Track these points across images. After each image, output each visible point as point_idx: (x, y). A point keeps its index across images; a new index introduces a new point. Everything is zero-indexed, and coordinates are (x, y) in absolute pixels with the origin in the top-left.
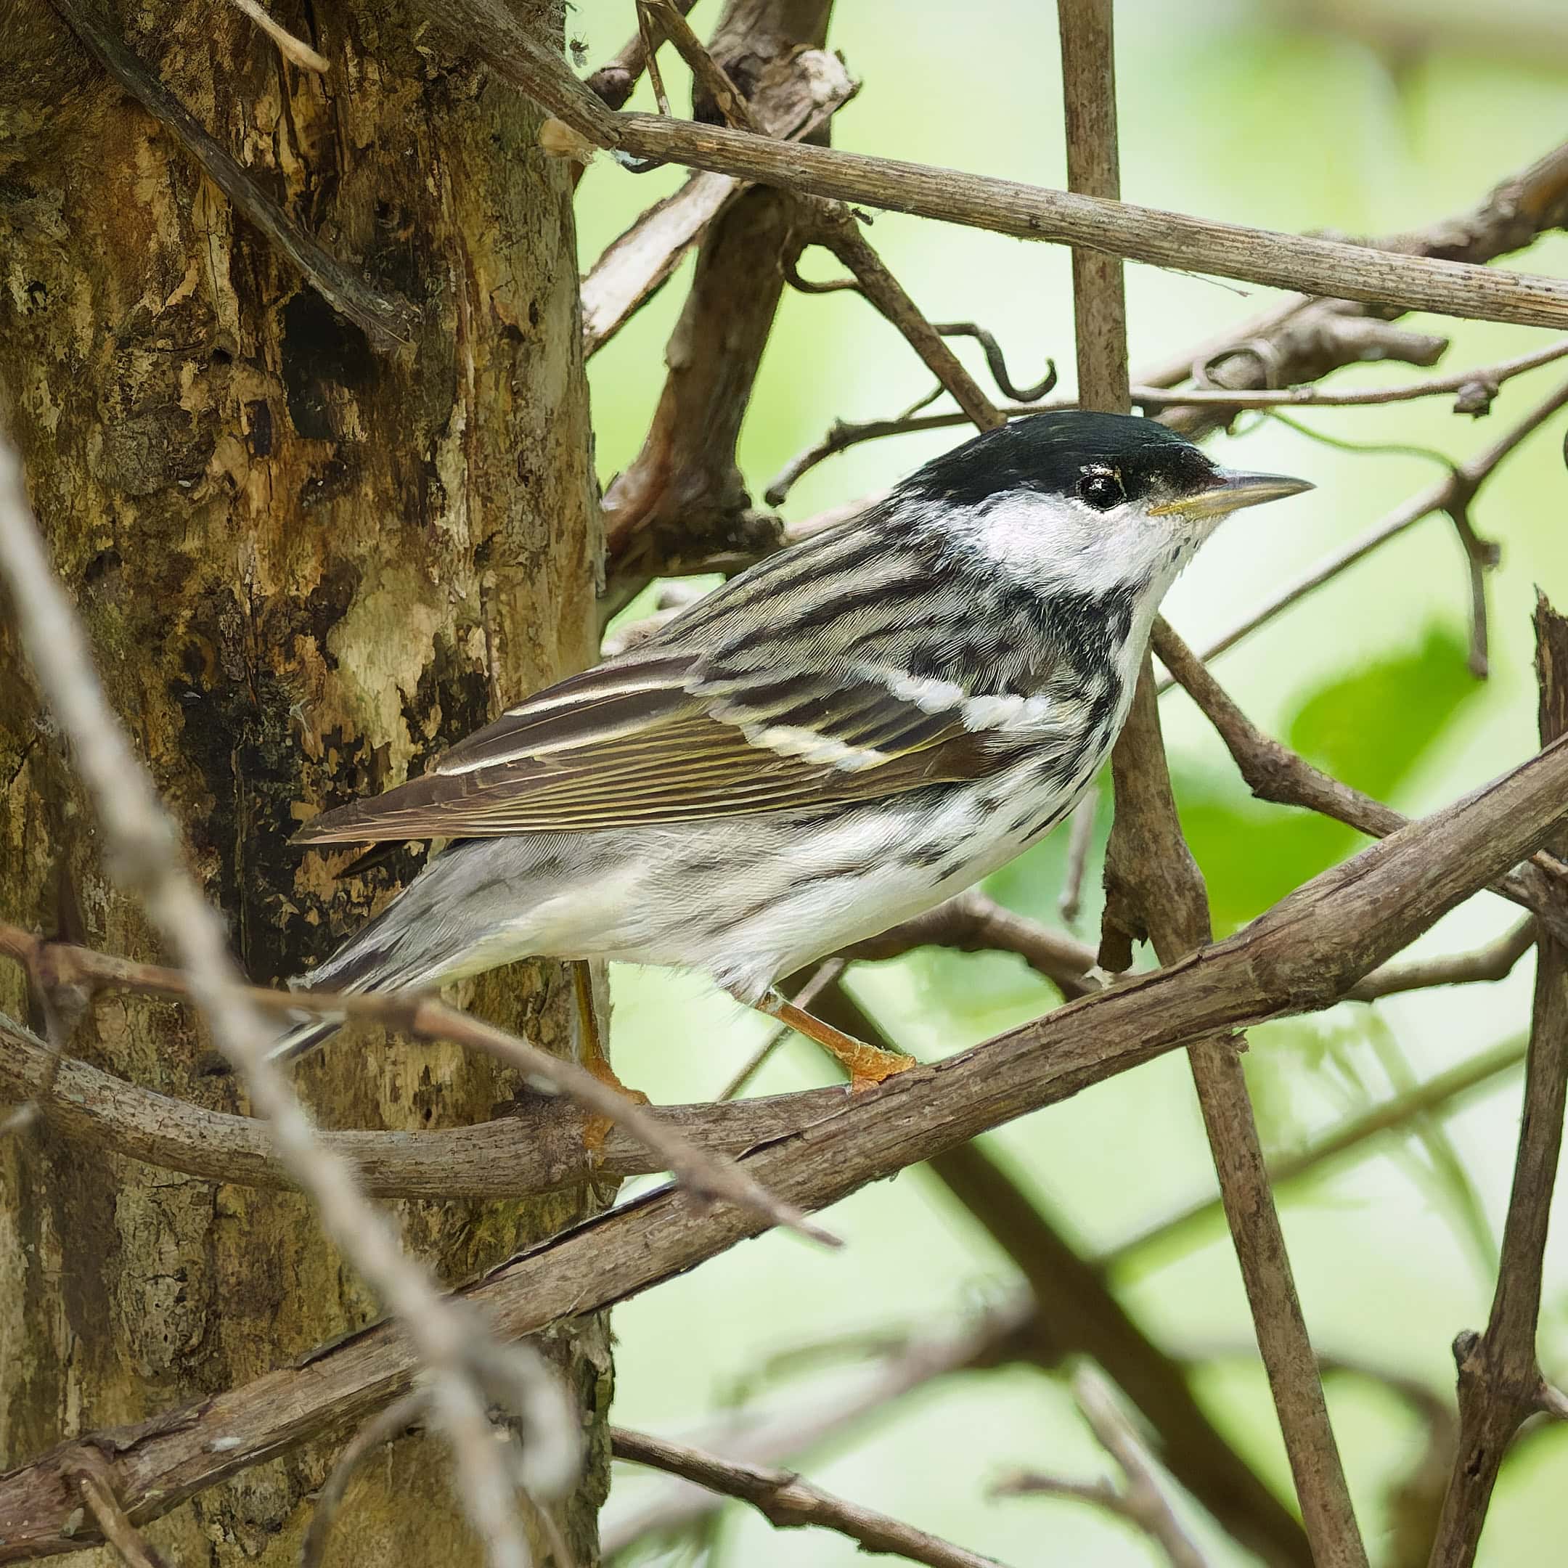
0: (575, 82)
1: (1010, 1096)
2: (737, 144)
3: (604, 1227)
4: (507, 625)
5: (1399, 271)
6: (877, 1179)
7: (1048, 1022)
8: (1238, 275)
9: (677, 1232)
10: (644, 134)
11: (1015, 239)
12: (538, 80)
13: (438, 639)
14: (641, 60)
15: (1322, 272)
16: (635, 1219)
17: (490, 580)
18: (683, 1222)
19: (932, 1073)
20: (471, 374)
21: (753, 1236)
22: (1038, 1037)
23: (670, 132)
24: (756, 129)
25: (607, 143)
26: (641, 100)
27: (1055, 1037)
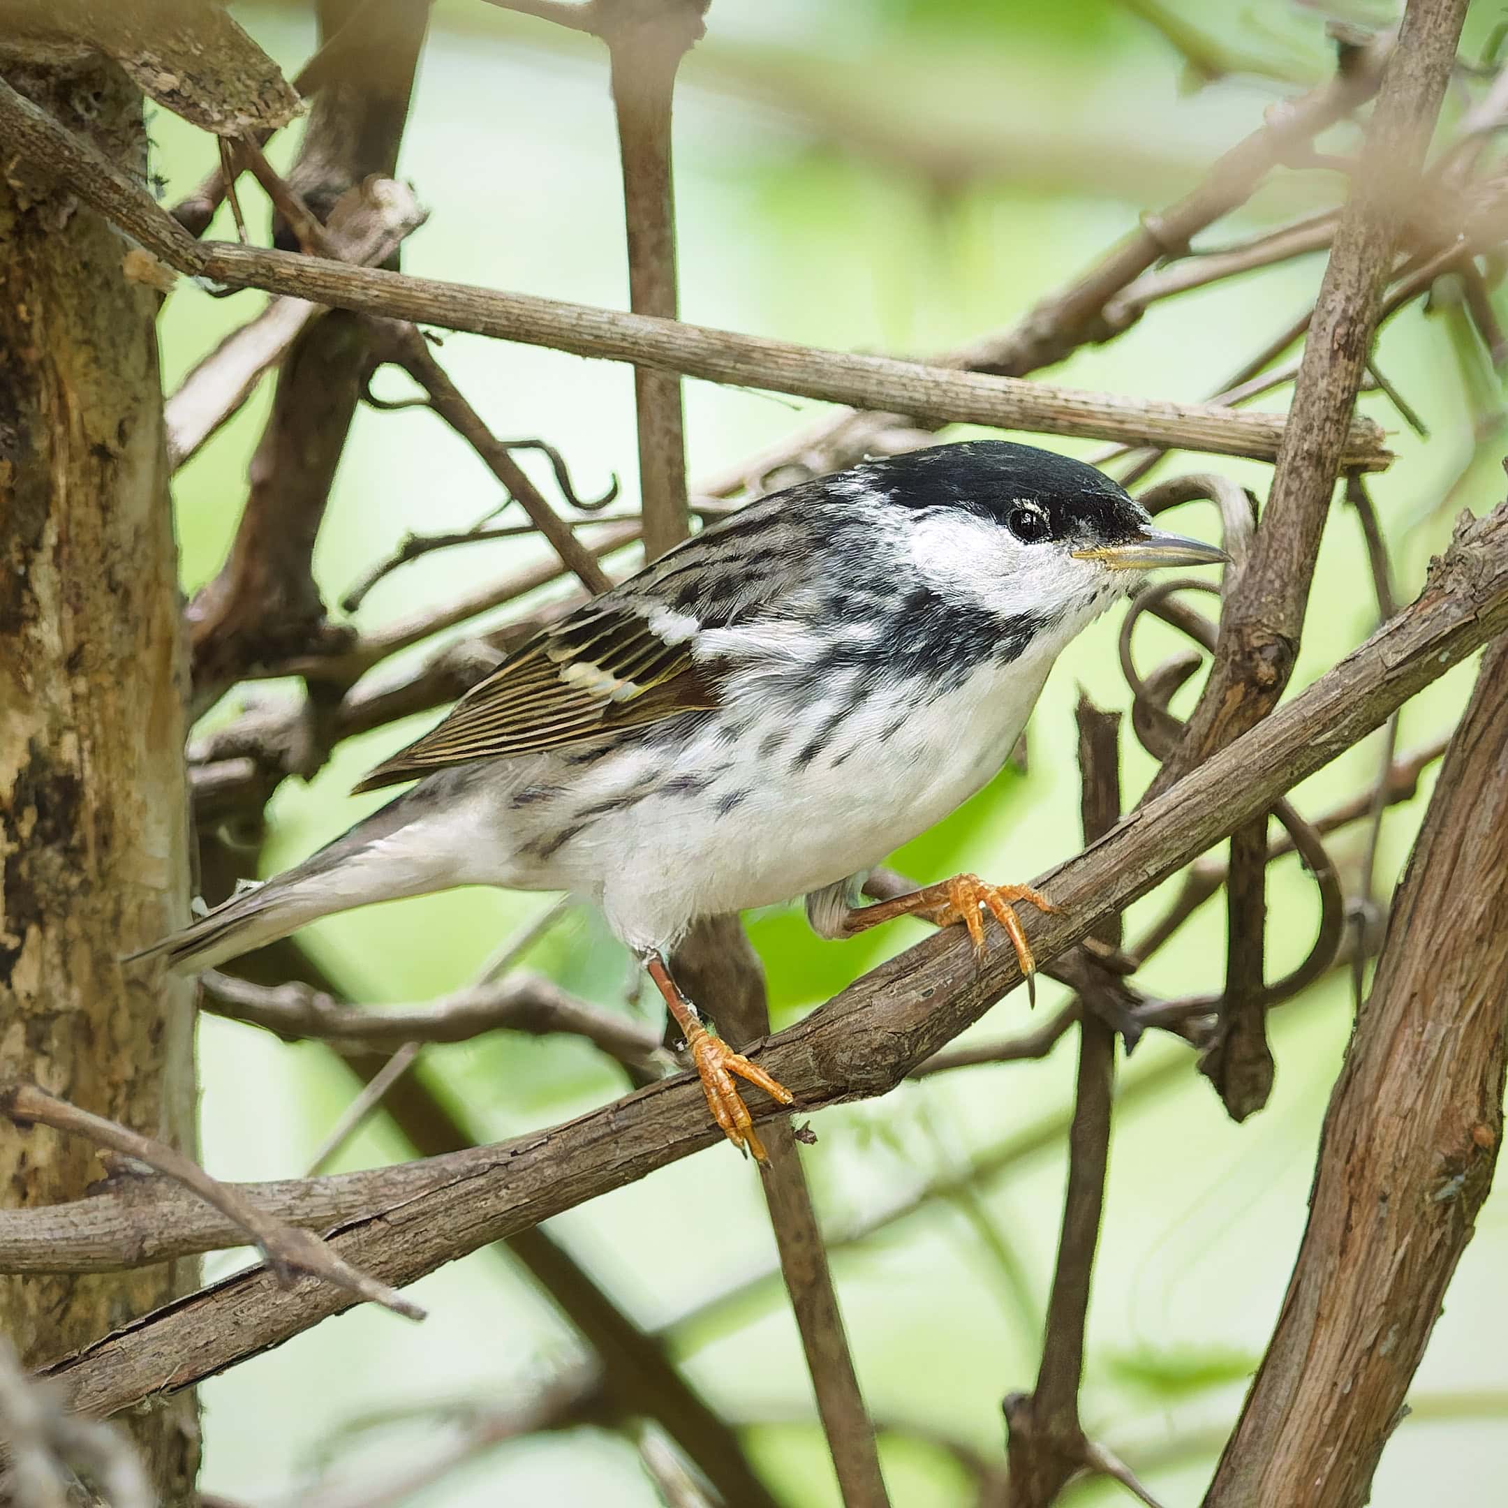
0: (160, 212)
1: (583, 1179)
2: (313, 270)
3: (195, 1306)
4: (98, 729)
5: (944, 387)
6: (455, 1259)
7: (618, 1107)
8: (792, 390)
9: (264, 1311)
10: (226, 261)
11: (579, 358)
12: (125, 211)
13: (32, 744)
14: (222, 190)
15: (872, 387)
16: (225, 1298)
17: (81, 685)
18: (272, 1300)
19: (507, 1157)
20: (62, 492)
21: (338, 1313)
22: (608, 1123)
23: (251, 259)
24: (334, 257)
25: (190, 270)
26: (221, 229)
27: (626, 1123)
